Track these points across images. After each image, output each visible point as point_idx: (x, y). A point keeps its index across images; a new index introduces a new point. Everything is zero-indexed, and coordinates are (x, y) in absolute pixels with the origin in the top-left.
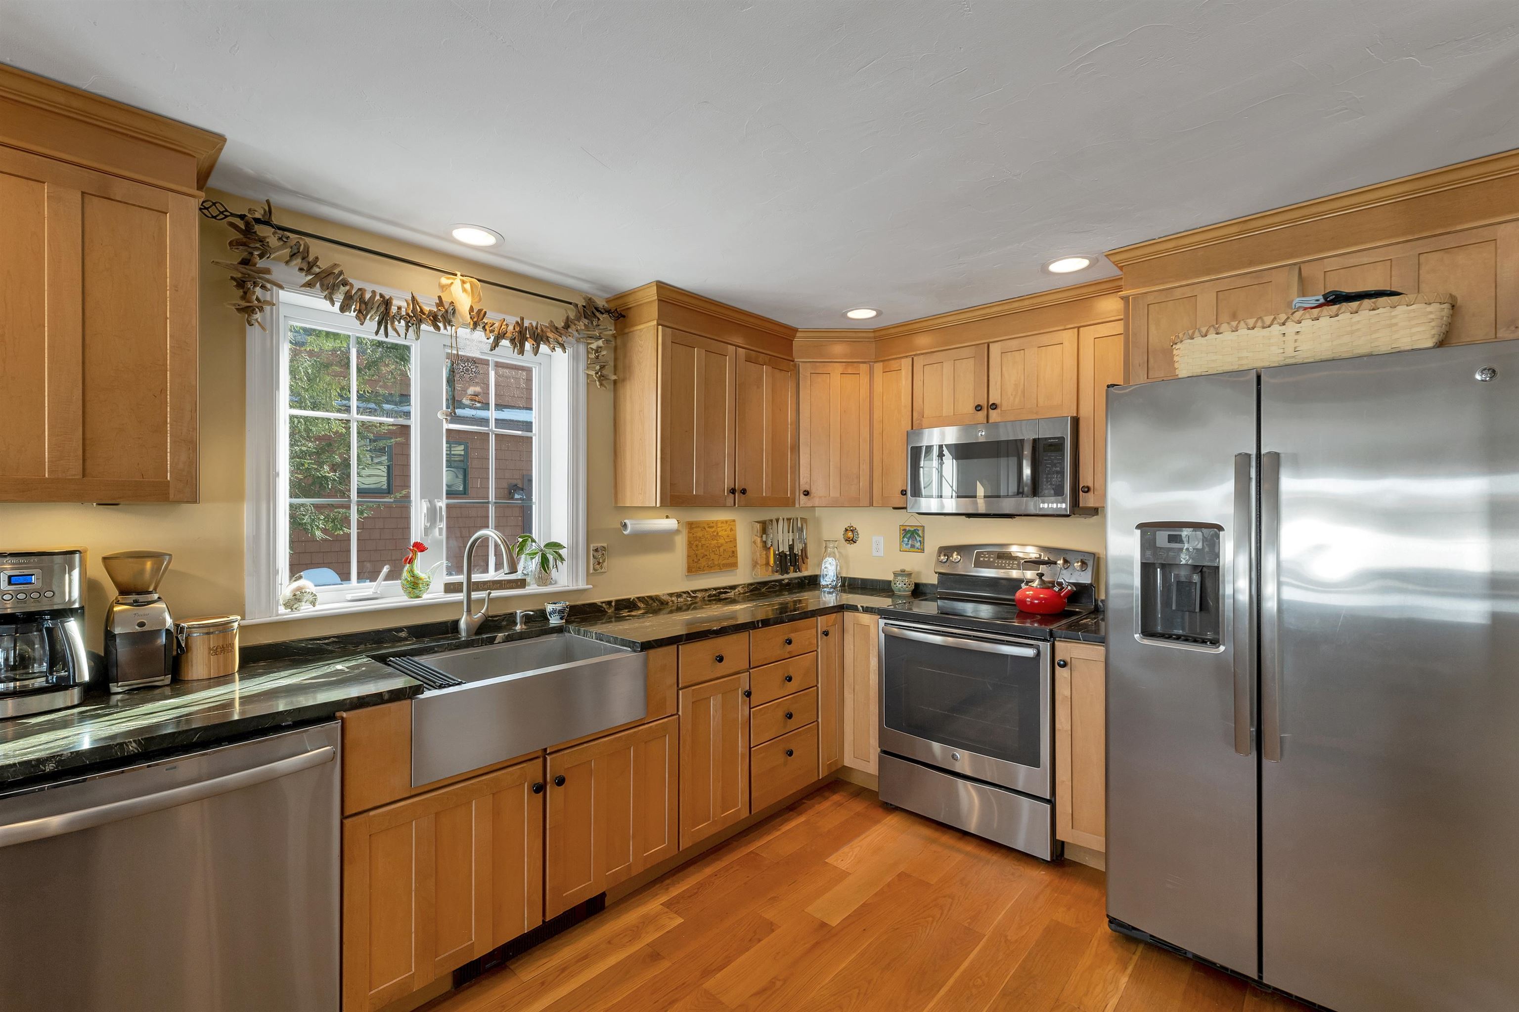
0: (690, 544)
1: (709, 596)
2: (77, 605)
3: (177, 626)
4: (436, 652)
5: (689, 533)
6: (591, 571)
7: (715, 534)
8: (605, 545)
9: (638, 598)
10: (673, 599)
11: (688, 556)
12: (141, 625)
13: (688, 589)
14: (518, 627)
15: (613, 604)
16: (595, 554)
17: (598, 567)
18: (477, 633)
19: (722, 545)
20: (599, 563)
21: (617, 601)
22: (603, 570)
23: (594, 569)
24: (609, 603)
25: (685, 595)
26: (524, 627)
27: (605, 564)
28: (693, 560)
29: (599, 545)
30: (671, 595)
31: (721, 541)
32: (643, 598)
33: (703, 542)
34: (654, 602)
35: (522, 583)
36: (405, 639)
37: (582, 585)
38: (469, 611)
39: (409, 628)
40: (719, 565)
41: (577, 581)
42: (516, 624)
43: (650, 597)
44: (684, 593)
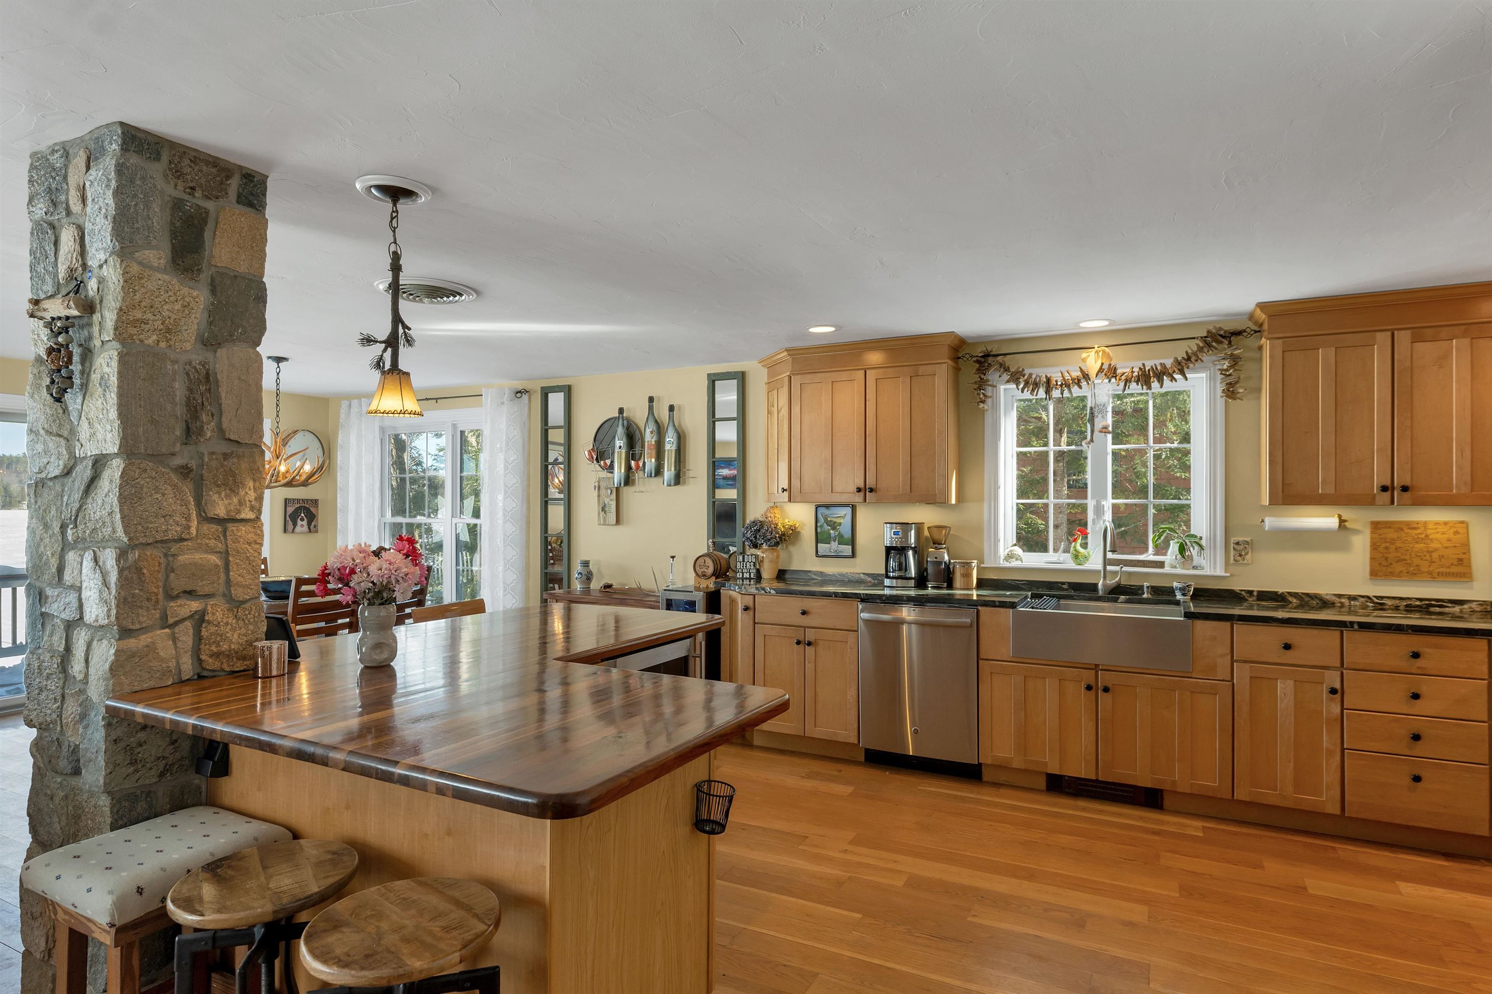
0: (1374, 546)
1: (1407, 606)
2: (913, 546)
3: (949, 561)
4: (1075, 599)
5: (1372, 533)
6: (1232, 561)
7: (1423, 536)
8: (1248, 539)
9: (1289, 593)
10: (1343, 600)
11: (1372, 559)
12: (936, 558)
13: (1371, 594)
14: (1145, 596)
15: (1255, 594)
16: (1236, 547)
17: (1239, 558)
18: (1110, 593)
19: (1436, 550)
20: (1240, 555)
21: (1259, 592)
22: (1245, 562)
23: (1235, 560)
24: (1250, 593)
25: (1362, 599)
26: (1150, 596)
27: (1248, 557)
28: (1380, 564)
29: (1240, 539)
30: (1340, 596)
31: (1435, 545)
32: (1297, 593)
33: (1399, 544)
34: (1313, 599)
35: (1161, 565)
36: (1066, 590)
37: (1220, 572)
38: (1105, 577)
39: (1069, 583)
40: (1430, 573)
41: (1215, 568)
42: (1144, 594)
43: (1307, 595)
44: (1363, 597)
